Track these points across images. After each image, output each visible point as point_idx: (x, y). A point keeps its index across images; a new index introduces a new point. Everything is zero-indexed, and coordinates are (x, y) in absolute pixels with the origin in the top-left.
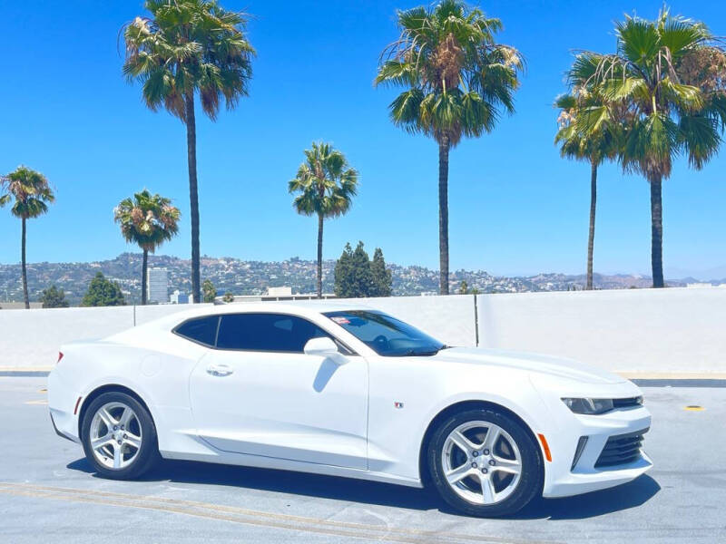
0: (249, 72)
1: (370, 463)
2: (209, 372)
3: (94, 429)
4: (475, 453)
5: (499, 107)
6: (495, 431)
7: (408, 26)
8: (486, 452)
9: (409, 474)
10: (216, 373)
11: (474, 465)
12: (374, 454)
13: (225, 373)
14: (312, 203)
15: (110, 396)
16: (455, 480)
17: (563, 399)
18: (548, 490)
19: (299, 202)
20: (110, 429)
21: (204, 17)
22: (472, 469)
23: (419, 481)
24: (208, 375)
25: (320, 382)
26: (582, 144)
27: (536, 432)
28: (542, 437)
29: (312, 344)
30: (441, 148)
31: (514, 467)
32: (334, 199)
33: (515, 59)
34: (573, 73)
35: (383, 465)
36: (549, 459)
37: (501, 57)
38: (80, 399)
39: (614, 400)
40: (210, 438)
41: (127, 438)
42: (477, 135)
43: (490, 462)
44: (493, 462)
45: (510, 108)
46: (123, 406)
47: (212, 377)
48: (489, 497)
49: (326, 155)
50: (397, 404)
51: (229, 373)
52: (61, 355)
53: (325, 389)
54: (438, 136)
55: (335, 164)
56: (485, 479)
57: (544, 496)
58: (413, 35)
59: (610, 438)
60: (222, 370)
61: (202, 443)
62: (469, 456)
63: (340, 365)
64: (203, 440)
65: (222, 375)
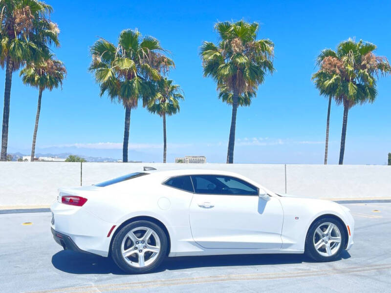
1: (282, 245)
2: (200, 206)
4: (323, 236)
6: (332, 226)
8: (327, 235)
9: (299, 248)
10: (204, 207)
11: (323, 241)
13: (209, 206)
16: (318, 248)
23: (304, 251)
24: (199, 207)
25: (261, 210)
26: (36, 79)
28: (348, 226)
31: (338, 240)
33: (57, 30)
34: (94, 48)
35: (288, 245)
37: (49, 27)
38: (114, 227)
41: (147, 248)
43: (328, 239)
44: (330, 239)
47: (202, 209)
48: (330, 253)
51: (211, 207)
56: (327, 246)
60: (207, 205)
61: (195, 246)
62: (321, 237)
63: (267, 201)
64: (197, 244)
65: (208, 208)
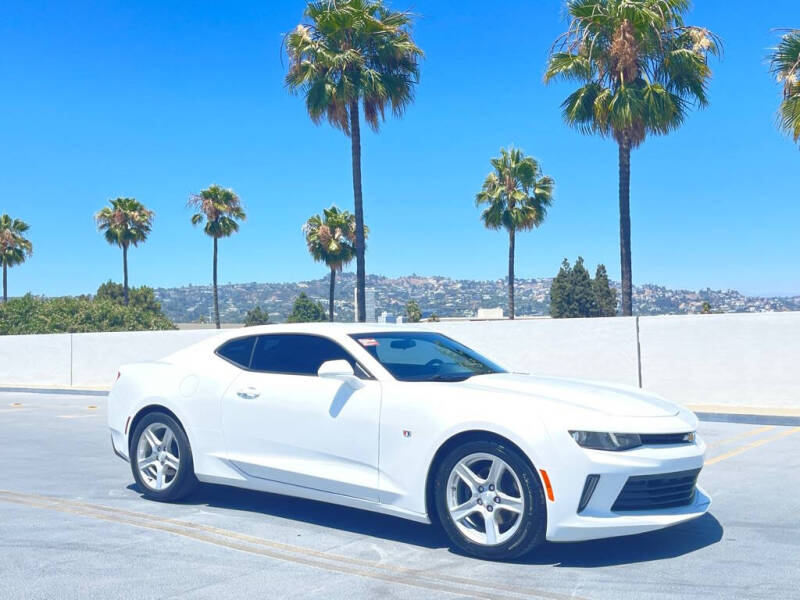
0: (417, 76)
1: (381, 495)
2: (239, 394)
3: (141, 450)
4: (480, 489)
5: (690, 100)
6: (499, 466)
7: (578, 15)
8: (491, 487)
9: (415, 508)
10: (245, 396)
11: (479, 501)
12: (384, 485)
13: (253, 395)
14: (500, 216)
15: (154, 417)
16: (459, 517)
17: (571, 432)
18: (551, 534)
19: (487, 215)
20: (154, 449)
21: (365, 20)
22: (478, 506)
23: (425, 516)
24: (238, 397)
25: (336, 408)
27: (538, 468)
28: (544, 473)
29: (327, 367)
30: (621, 149)
31: (516, 505)
32: (525, 211)
33: (705, 42)
34: (779, 57)
35: (392, 497)
36: (552, 498)
38: (129, 418)
39: (642, 436)
40: (238, 462)
41: (169, 460)
42: (666, 131)
43: (495, 500)
44: (497, 499)
45: (703, 100)
46: (164, 426)
47: (241, 399)
48: (492, 537)
49: (517, 162)
50: (405, 433)
51: (257, 396)
52: (119, 375)
53: (340, 415)
54: (618, 136)
55: (526, 173)
56: (489, 517)
57: (548, 539)
58: (584, 24)
59: (630, 477)
60: (251, 393)
61: (230, 467)
62: (474, 491)
63: (355, 390)
64: (233, 464)
65: (250, 398)
